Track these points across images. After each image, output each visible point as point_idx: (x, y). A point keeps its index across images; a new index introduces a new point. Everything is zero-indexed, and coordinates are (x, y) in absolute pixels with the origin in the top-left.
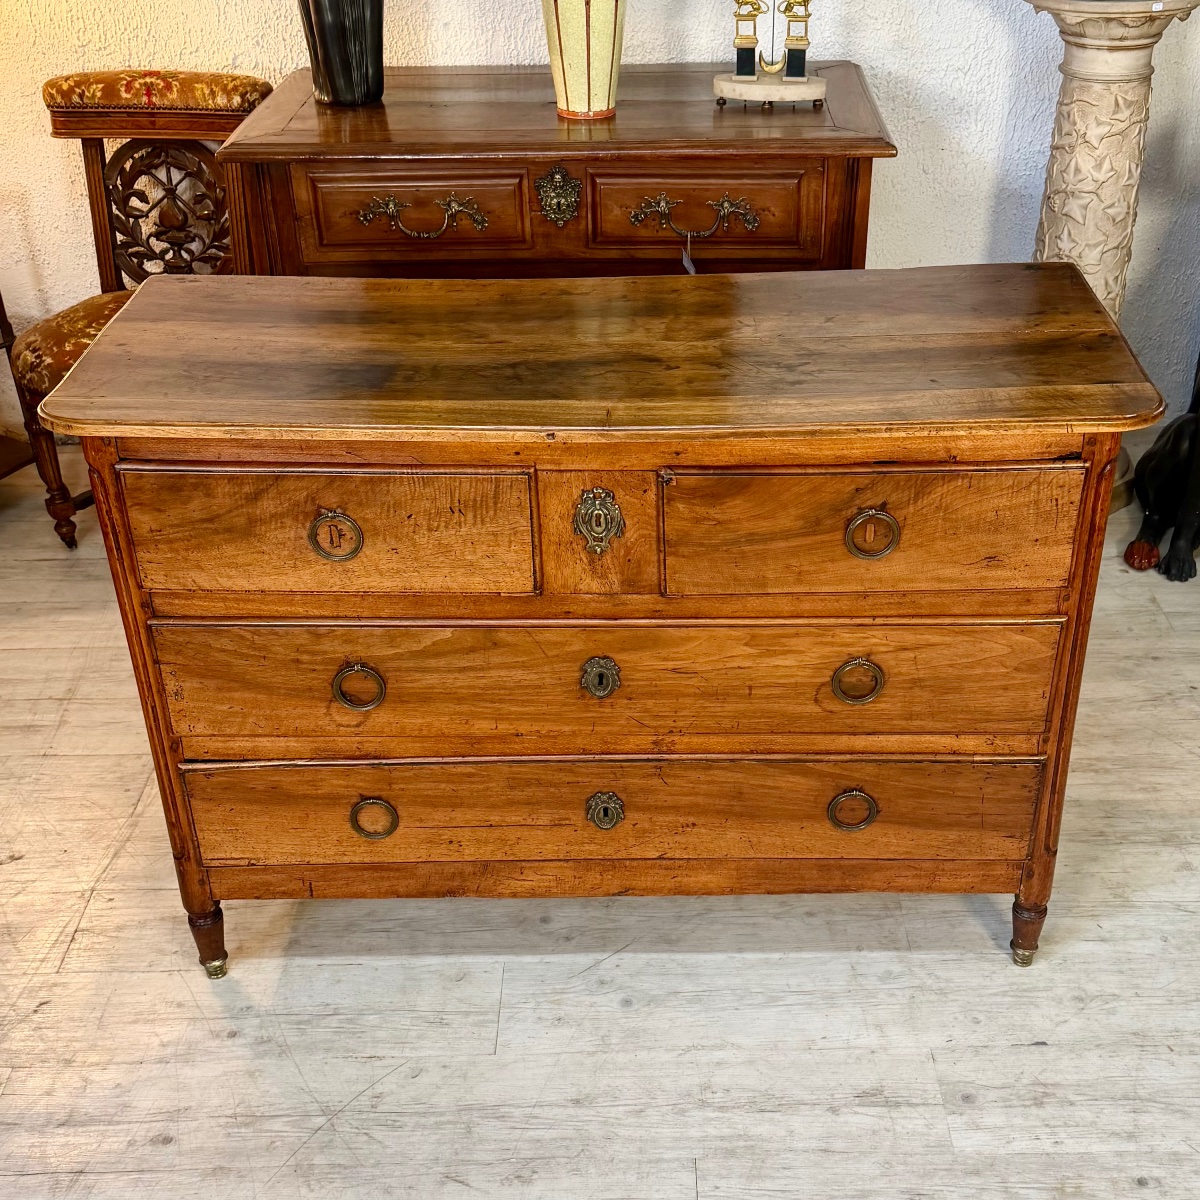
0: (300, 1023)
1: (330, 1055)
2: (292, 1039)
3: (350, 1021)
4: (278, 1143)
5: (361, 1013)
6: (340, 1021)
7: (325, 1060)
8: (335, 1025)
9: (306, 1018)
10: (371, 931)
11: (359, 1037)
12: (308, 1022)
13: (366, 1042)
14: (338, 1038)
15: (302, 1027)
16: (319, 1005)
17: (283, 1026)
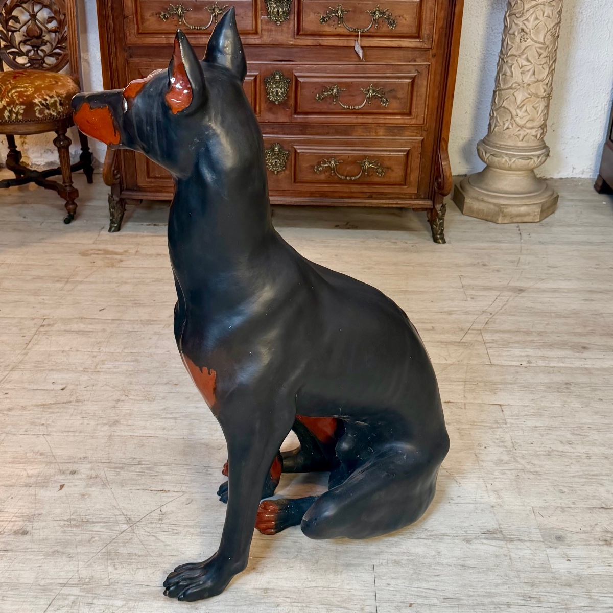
0: (116, 468)
1: (134, 488)
2: (111, 477)
3: (148, 469)
4: (97, 539)
5: (156, 465)
6: (141, 468)
7: (131, 491)
8: (138, 471)
9: (121, 465)
10: (165, 418)
11: (153, 479)
12: (122, 468)
13: (158, 481)
14: (140, 478)
15: (118, 470)
16: (129, 459)
17: (106, 469)
